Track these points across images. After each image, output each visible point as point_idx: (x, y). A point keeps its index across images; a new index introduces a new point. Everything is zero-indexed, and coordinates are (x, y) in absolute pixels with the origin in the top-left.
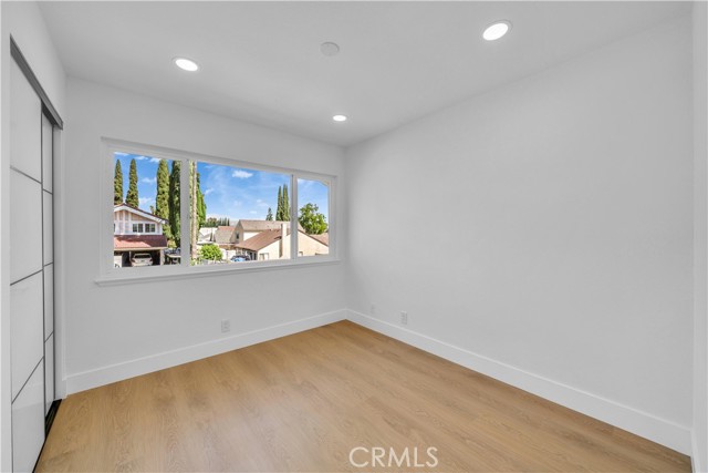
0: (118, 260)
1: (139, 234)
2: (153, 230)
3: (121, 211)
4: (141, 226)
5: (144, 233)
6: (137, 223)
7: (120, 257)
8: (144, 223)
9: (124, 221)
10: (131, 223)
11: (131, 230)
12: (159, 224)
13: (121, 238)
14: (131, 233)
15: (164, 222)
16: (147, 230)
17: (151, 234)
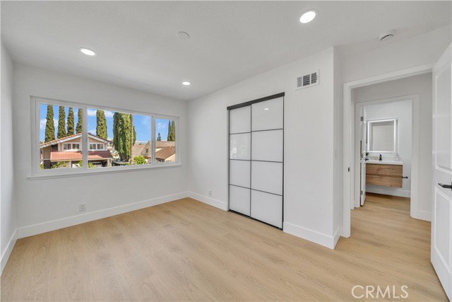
1: (93, 150)
2: (102, 148)
4: (94, 145)
5: (97, 150)
6: (92, 143)
8: (97, 144)
10: (89, 143)
12: (105, 144)
14: (89, 150)
16: (99, 148)
17: (101, 150)
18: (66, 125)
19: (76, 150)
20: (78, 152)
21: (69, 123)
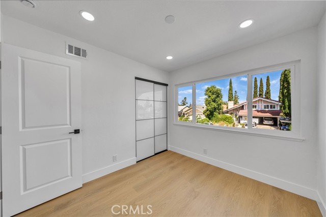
0: (257, 121)
1: (267, 109)
2: (274, 108)
3: (259, 100)
4: (268, 106)
5: (270, 109)
6: (266, 104)
7: (258, 119)
8: (269, 104)
9: (260, 104)
10: (263, 104)
11: (263, 107)
12: (277, 105)
13: (258, 111)
14: (263, 109)
15: (280, 104)
16: (271, 107)
17: (273, 109)
18: (258, 93)
19: (255, 109)
20: (255, 110)
21: (260, 91)
